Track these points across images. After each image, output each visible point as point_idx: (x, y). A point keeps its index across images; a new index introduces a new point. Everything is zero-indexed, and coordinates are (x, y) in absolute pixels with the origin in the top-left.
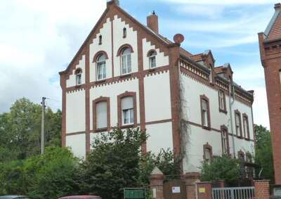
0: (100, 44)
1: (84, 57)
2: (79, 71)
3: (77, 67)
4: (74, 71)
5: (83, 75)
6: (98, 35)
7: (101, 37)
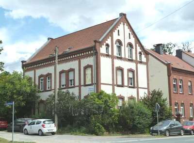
0: (119, 35)
1: (110, 37)
2: (107, 45)
3: (107, 42)
4: (105, 44)
5: (110, 49)
6: (117, 29)
7: (118, 31)
